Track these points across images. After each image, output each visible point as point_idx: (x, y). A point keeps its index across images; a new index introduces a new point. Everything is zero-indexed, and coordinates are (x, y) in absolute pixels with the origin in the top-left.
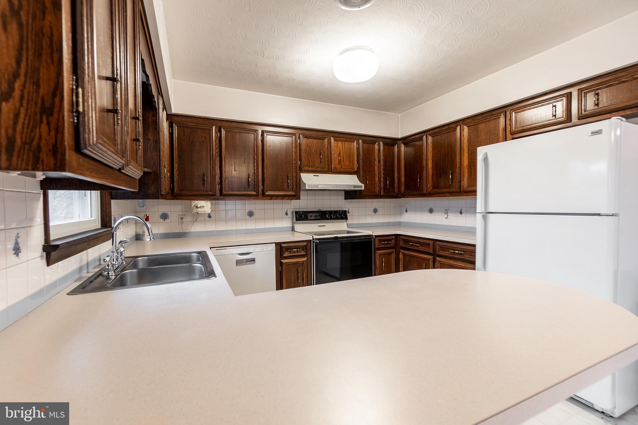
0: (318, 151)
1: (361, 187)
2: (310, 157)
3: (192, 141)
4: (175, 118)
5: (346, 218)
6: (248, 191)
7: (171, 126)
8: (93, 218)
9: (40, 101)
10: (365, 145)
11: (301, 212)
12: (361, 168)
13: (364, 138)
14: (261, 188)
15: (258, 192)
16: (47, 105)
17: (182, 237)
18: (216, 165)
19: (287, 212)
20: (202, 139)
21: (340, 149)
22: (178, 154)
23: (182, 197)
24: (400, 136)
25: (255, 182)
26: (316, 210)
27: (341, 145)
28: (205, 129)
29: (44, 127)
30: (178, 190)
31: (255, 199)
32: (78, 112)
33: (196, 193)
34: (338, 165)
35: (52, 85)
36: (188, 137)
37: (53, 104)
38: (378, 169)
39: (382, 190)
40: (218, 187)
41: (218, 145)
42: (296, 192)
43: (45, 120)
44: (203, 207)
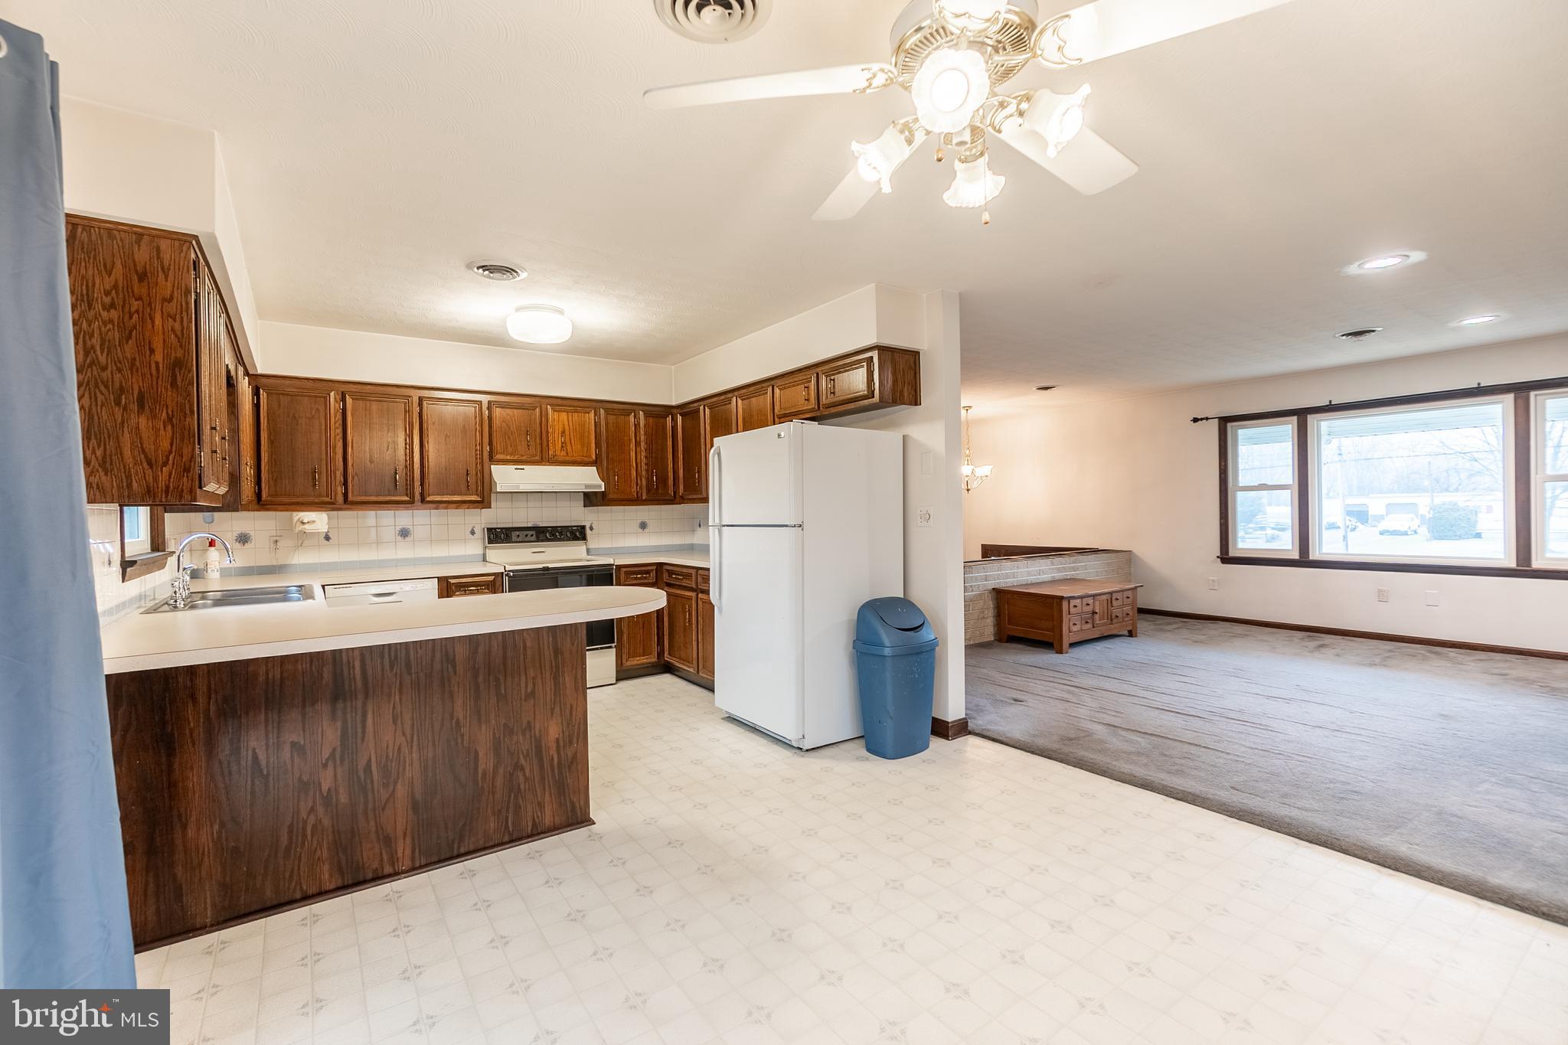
0: (522, 429)
1: (600, 486)
2: (509, 438)
3: (294, 416)
4: (264, 380)
5: (584, 538)
6: (394, 496)
7: (256, 393)
8: (139, 539)
9: (183, 465)
10: (611, 418)
11: (499, 528)
12: (604, 455)
13: (609, 406)
14: (418, 490)
15: (414, 497)
16: (187, 466)
17: (275, 573)
18: (336, 454)
19: (473, 530)
20: (311, 413)
21: (564, 425)
22: (269, 438)
23: (275, 506)
24: (674, 401)
25: (407, 480)
26: (530, 525)
27: (566, 417)
28: (317, 397)
29: (185, 479)
30: (269, 495)
31: (407, 509)
32: (201, 466)
33: (300, 500)
34: (561, 451)
35: (190, 455)
36: (286, 410)
37: (190, 465)
38: (637, 456)
39: (644, 491)
40: (340, 490)
41: (340, 422)
42: (483, 497)
43: (185, 474)
44: (314, 522)
